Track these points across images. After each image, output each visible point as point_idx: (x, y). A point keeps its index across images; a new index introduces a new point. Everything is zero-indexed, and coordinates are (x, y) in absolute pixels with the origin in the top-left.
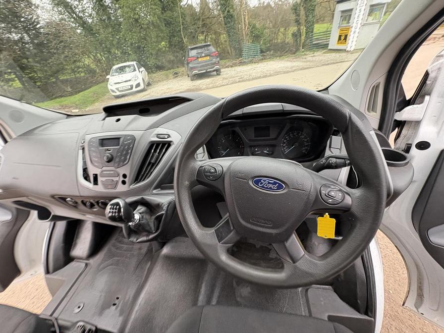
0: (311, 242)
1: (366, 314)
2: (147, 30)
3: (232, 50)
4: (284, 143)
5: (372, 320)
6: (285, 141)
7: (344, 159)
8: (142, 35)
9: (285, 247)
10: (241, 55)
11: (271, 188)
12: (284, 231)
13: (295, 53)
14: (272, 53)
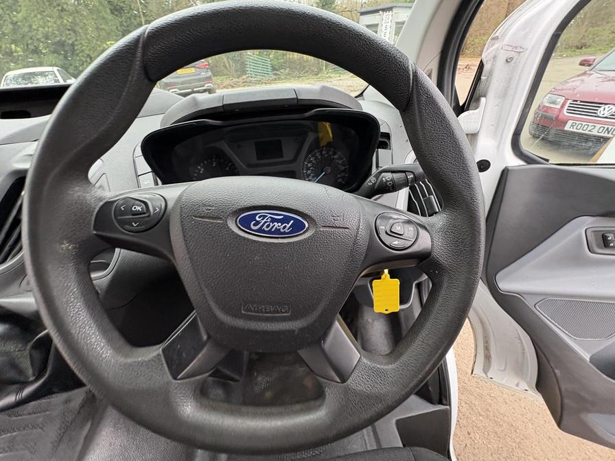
0: (363, 320)
1: (440, 403)
2: (76, 15)
3: (231, 62)
4: (308, 169)
5: (447, 409)
6: (309, 165)
7: (404, 172)
8: (65, 21)
9: (323, 351)
10: (244, 71)
11: (277, 231)
12: (315, 321)
13: (317, 75)
14: (287, 71)
